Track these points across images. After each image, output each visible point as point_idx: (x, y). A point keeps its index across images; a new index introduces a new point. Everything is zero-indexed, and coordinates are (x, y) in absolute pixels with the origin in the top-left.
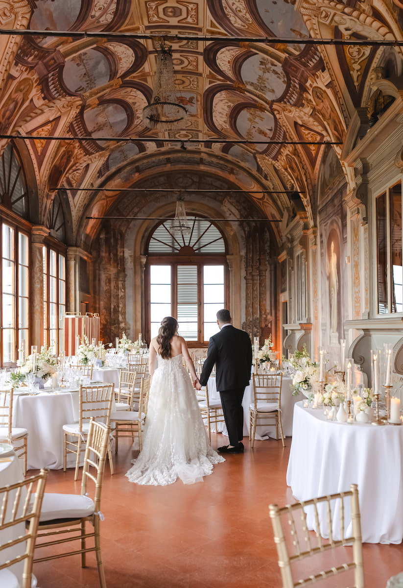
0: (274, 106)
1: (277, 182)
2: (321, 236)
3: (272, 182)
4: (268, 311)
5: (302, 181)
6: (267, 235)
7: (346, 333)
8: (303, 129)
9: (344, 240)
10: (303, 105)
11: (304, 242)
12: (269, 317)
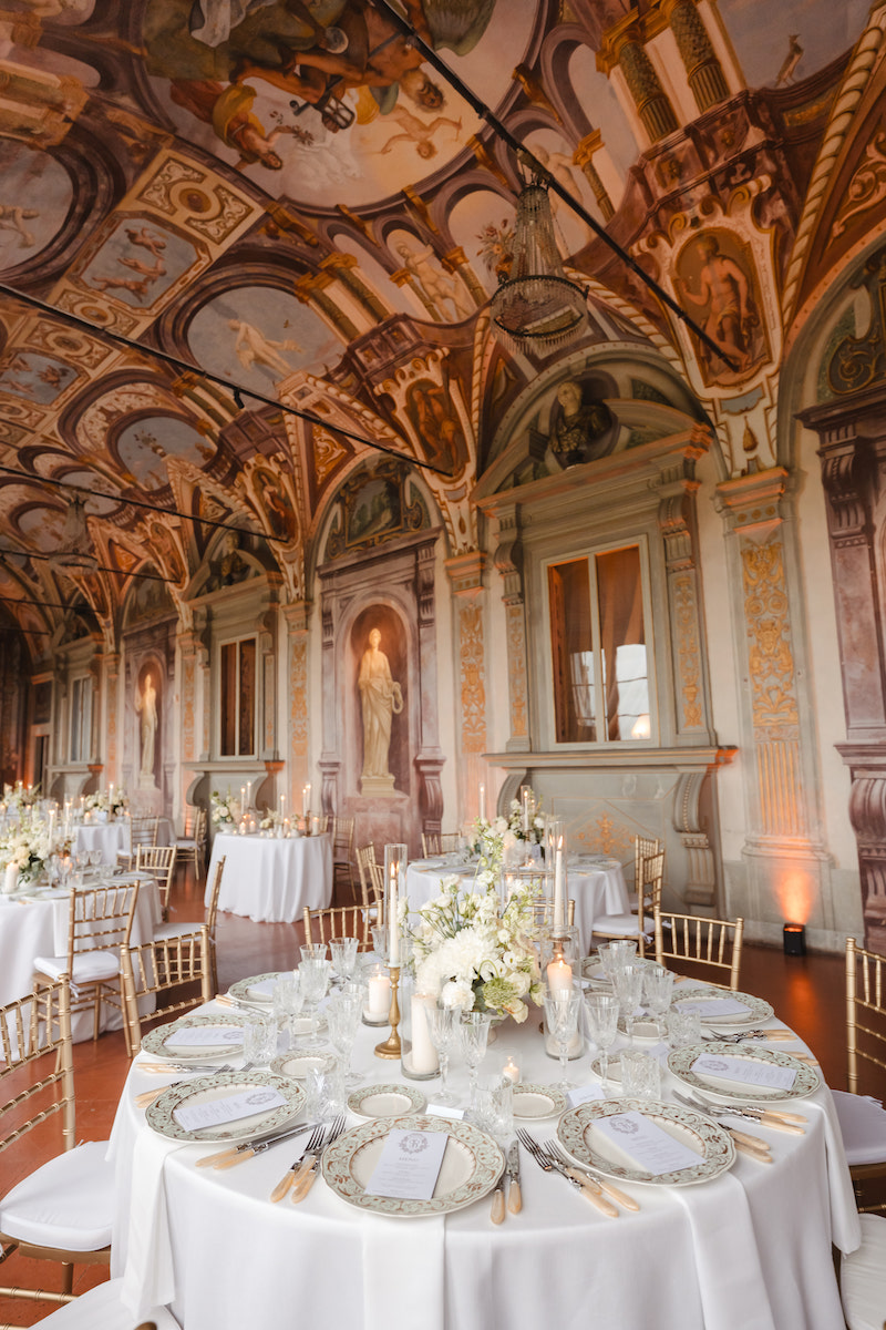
0: (90, 519)
1: (51, 587)
2: (128, 665)
3: (43, 585)
4: (13, 747)
5: (103, 598)
6: (17, 647)
7: (168, 775)
8: (118, 549)
9: (171, 678)
10: (133, 531)
11: (95, 668)
12: (14, 755)
